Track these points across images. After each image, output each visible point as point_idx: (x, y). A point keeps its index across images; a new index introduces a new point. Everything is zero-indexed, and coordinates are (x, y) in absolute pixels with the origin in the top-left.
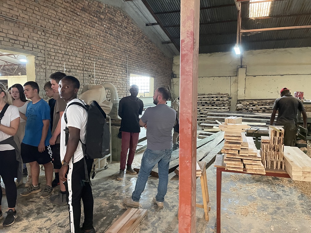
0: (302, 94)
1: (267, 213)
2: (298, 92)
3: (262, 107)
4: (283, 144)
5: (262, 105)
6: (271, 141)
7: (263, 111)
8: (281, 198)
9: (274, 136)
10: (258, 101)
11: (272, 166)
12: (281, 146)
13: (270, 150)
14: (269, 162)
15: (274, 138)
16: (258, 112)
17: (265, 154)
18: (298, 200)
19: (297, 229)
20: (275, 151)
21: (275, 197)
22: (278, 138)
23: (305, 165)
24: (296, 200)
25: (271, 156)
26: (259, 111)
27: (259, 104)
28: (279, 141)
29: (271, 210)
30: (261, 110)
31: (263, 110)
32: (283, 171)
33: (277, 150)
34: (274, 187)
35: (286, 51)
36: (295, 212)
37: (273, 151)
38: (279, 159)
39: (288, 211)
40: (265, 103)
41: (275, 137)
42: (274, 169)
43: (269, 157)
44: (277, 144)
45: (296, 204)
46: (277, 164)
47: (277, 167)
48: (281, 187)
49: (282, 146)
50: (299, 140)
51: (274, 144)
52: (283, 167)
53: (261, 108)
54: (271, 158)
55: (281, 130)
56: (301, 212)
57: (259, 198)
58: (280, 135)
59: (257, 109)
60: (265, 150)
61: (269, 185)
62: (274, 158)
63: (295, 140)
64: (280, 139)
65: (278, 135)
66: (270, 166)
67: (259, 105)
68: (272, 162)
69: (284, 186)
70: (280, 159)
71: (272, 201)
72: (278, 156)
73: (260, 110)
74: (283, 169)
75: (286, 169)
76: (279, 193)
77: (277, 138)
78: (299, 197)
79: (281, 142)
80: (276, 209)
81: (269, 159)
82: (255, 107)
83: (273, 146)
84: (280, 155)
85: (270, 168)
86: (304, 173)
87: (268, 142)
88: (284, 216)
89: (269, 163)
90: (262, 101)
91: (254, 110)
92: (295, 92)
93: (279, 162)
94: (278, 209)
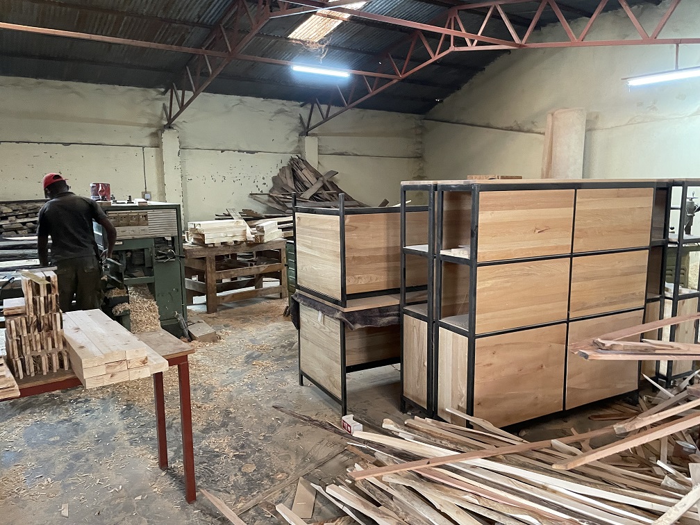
0: (107, 188)
1: (49, 479)
2: (98, 185)
3: (26, 220)
4: (58, 311)
5: (27, 216)
6: (27, 309)
7: (30, 231)
8: (84, 430)
9: (33, 295)
10: (15, 207)
11: (38, 368)
12: (55, 315)
13: (29, 332)
14: (29, 361)
15: (33, 299)
16: (17, 233)
17: (15, 344)
18: (120, 420)
19: (121, 487)
20: (43, 331)
21: (68, 432)
22: (45, 297)
23: (111, 347)
24: (116, 422)
25: (34, 346)
26: (19, 232)
27: (17, 213)
28: (48, 306)
29: (60, 468)
30: (25, 227)
31: (30, 228)
32: (65, 374)
33: (46, 327)
34: (67, 410)
35: (67, 87)
36: (114, 449)
37: (36, 333)
38: (53, 347)
39: (99, 455)
40: (32, 211)
41: (37, 297)
42: (45, 374)
43: (28, 348)
44: (43, 314)
45: (118, 429)
46: (50, 360)
47: (51, 368)
48: (83, 404)
49: (58, 315)
50: (112, 289)
51: (35, 313)
52: (66, 363)
53: (24, 224)
54: (35, 349)
55: (48, 279)
56: (127, 444)
57: (30, 450)
58: (49, 291)
59: (14, 226)
60: (14, 334)
61: (55, 407)
62: (42, 348)
63: (100, 291)
64: (49, 300)
65: (43, 292)
66: (32, 369)
67: (17, 217)
68: (37, 359)
69: (89, 399)
70: (56, 346)
71: (63, 444)
72: (50, 340)
73: (21, 229)
74: (66, 367)
75: (73, 367)
76: (78, 420)
77: (42, 299)
78: (122, 413)
79: (54, 307)
80: (71, 461)
81: (29, 353)
82: (7, 222)
83: (35, 319)
84: (55, 337)
85: (33, 375)
86: (108, 366)
87: (19, 311)
88: (90, 469)
89: (29, 364)
90: (25, 205)
91: (8, 230)
92: (91, 185)
93: (54, 355)
94: (77, 457)
